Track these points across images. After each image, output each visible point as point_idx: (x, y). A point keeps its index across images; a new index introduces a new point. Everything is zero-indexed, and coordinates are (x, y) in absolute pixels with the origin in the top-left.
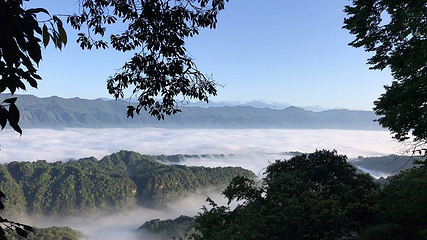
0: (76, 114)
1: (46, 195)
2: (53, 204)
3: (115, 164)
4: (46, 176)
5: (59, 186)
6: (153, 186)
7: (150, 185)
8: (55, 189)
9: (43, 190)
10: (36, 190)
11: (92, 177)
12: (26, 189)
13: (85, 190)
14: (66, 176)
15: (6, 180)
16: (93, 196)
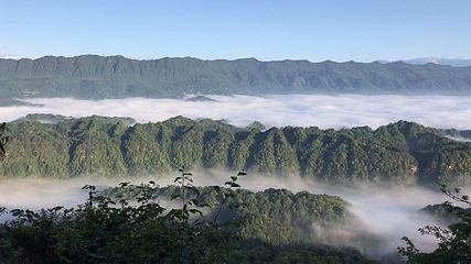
0: (350, 78)
1: (317, 162)
2: (324, 171)
3: (393, 135)
4: (318, 143)
5: (331, 154)
6: (439, 165)
7: (434, 164)
8: (327, 157)
9: (315, 156)
10: (309, 157)
11: (366, 148)
12: (299, 154)
13: (357, 160)
14: (338, 144)
15: (282, 144)
16: (366, 168)
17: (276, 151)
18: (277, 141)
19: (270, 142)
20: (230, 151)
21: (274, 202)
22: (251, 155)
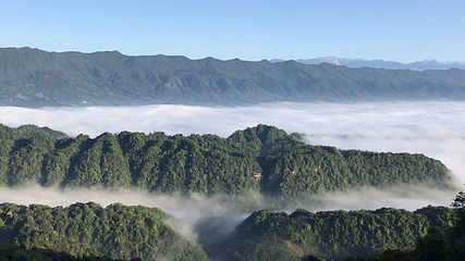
1: (152, 172)
2: (159, 183)
4: (156, 149)
5: (167, 162)
6: (282, 171)
7: (278, 169)
8: (163, 165)
9: (150, 165)
10: (142, 166)
11: (207, 154)
12: (132, 163)
13: (196, 168)
14: (178, 150)
15: (111, 152)
16: (205, 176)
17: (102, 161)
18: (107, 148)
19: (97, 151)
20: (44, 163)
21: (73, 217)
22: (72, 168)
